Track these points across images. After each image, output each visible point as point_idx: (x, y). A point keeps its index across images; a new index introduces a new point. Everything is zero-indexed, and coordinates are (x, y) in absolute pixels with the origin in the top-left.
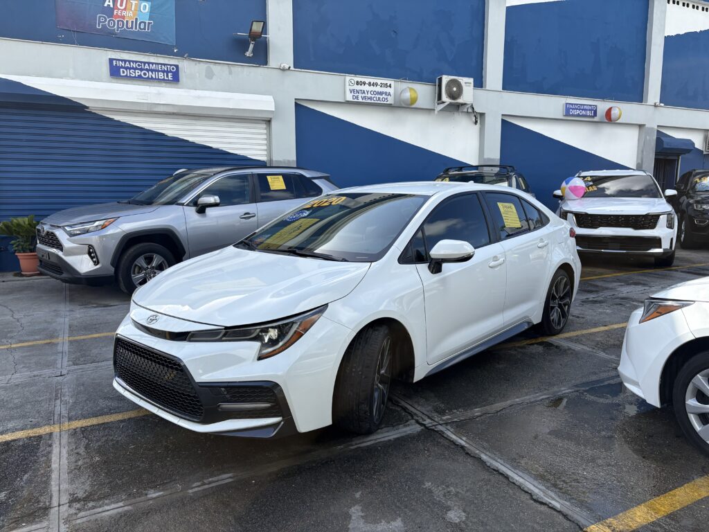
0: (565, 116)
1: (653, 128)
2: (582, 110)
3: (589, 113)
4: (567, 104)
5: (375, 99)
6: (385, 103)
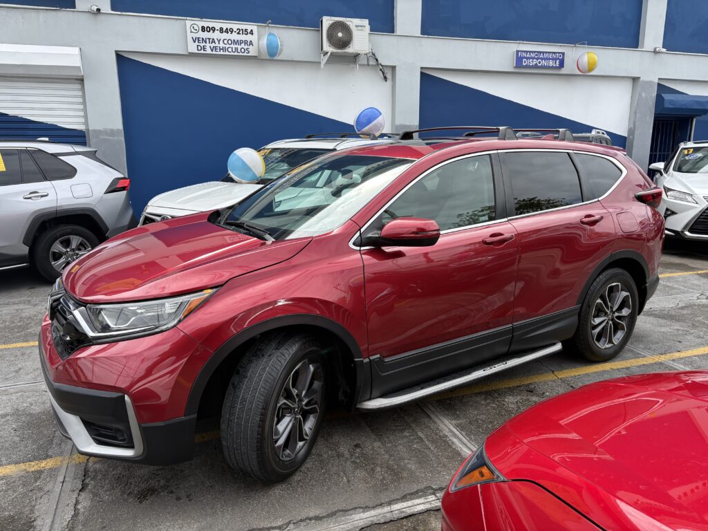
0: (516, 67)
1: (651, 82)
2: (542, 59)
3: (551, 63)
4: (518, 52)
5: (230, 50)
6: (245, 54)
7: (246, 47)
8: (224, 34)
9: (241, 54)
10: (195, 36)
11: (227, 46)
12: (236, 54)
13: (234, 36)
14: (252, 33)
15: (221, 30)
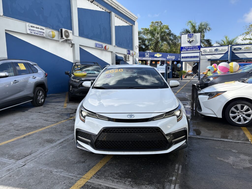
0: (96, 47)
1: (114, 53)
2: (99, 45)
4: (96, 43)
5: (39, 34)
6: (42, 36)
7: (43, 34)
8: (37, 29)
9: (41, 36)
10: (29, 28)
11: (38, 33)
12: (40, 35)
13: (39, 30)
14: (44, 30)
15: (36, 27)
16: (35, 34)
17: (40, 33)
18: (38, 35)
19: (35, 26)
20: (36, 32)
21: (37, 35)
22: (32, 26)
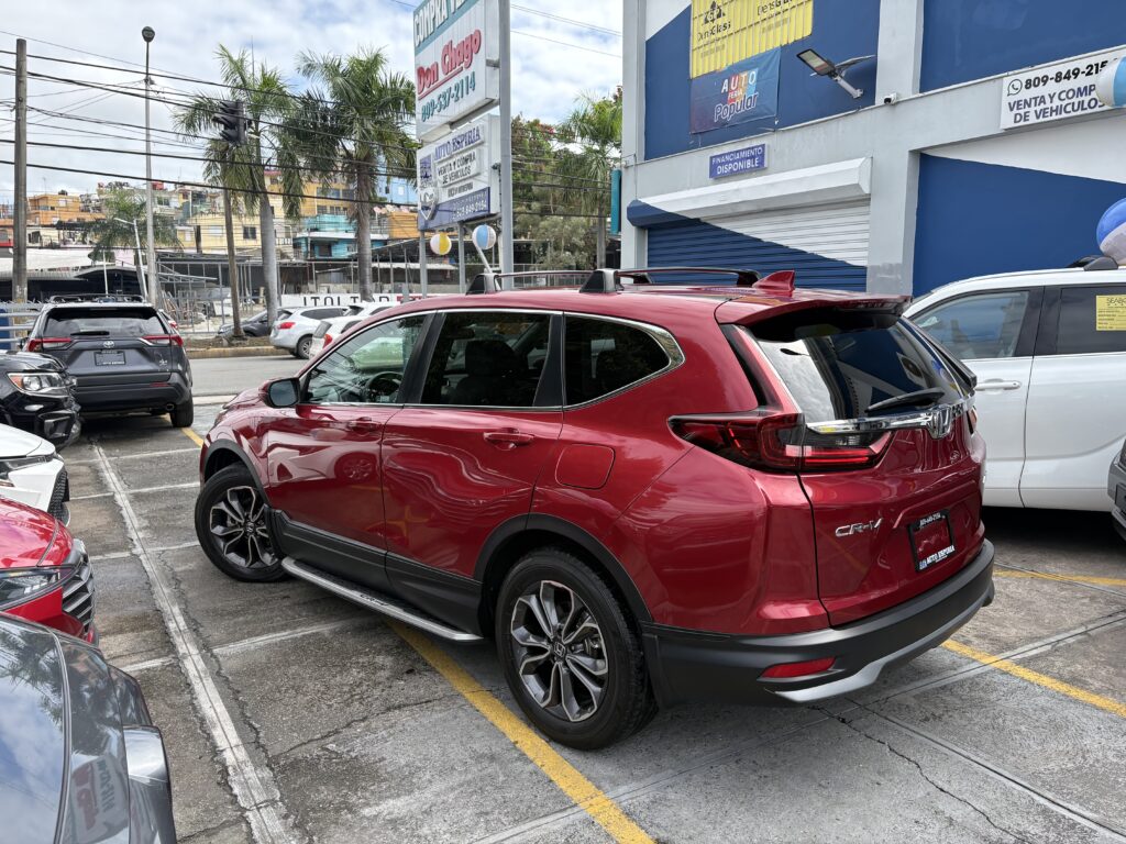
6: (1096, 109)
8: (1063, 81)
9: (1088, 111)
10: (1014, 99)
11: (1064, 103)
12: (1080, 112)
13: (1080, 82)
15: (1058, 77)
16: (1041, 119)
17: (1076, 100)
18: (1064, 115)
19: (1051, 70)
20: (1057, 102)
21: (1059, 117)
22: (1029, 84)
